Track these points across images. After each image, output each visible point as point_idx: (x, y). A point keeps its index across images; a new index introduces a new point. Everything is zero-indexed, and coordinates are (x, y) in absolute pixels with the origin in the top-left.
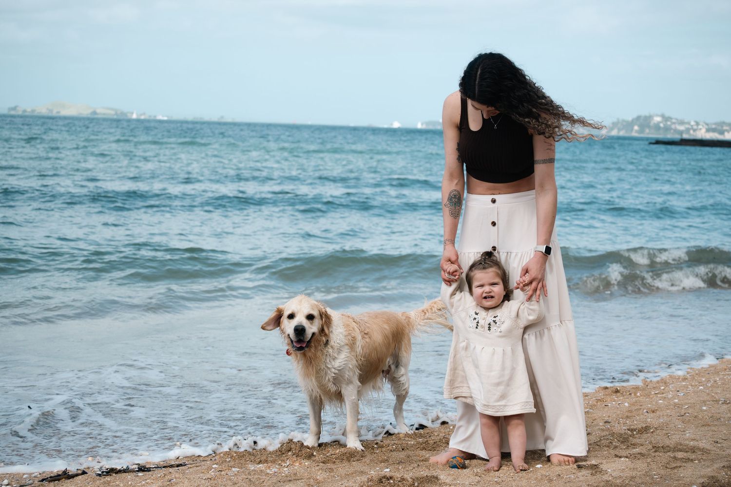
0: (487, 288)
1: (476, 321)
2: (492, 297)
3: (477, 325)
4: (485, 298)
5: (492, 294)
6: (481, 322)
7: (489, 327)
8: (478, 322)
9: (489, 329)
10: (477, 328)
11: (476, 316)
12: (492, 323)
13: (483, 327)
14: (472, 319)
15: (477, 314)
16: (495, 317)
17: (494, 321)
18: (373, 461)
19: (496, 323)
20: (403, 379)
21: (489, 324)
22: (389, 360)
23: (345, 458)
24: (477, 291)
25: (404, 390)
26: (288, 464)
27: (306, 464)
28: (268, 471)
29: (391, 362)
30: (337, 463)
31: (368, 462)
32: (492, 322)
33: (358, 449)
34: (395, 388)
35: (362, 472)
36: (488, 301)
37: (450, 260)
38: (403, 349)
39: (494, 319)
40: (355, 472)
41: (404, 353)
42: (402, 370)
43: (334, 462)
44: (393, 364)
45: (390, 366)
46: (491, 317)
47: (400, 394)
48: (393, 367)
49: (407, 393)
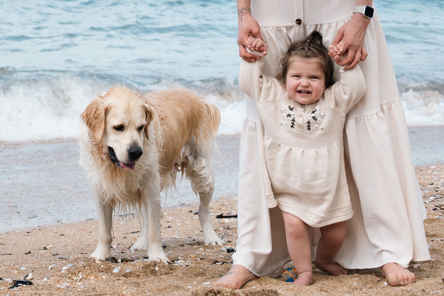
0: (304, 81)
1: (291, 118)
2: (309, 93)
3: (293, 124)
4: (300, 92)
5: (309, 89)
6: (298, 120)
7: (309, 126)
8: (294, 120)
9: (309, 129)
10: (292, 127)
11: (291, 113)
12: (312, 121)
13: (299, 126)
14: (285, 115)
15: (291, 109)
16: (313, 112)
17: (314, 118)
18: (187, 274)
19: (316, 119)
20: (204, 173)
21: (309, 122)
22: (184, 151)
23: (148, 271)
24: (291, 81)
25: (208, 185)
26: (81, 277)
27: (103, 277)
28: (58, 286)
29: (188, 153)
30: (141, 277)
31: (180, 275)
32: (311, 119)
33: (163, 261)
34: (196, 183)
35: (177, 287)
36: (302, 97)
37: (251, 33)
38: (201, 136)
39: (313, 115)
40: (169, 286)
41: (204, 140)
42: (204, 162)
43: (138, 276)
44: (190, 154)
45: (186, 158)
46: (309, 113)
47: (202, 191)
48: (191, 159)
49: (212, 189)
